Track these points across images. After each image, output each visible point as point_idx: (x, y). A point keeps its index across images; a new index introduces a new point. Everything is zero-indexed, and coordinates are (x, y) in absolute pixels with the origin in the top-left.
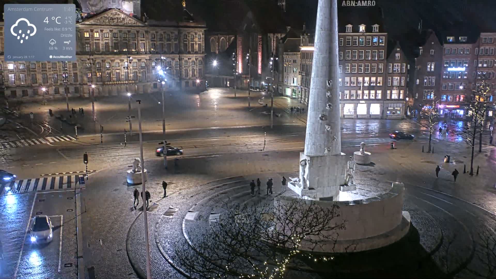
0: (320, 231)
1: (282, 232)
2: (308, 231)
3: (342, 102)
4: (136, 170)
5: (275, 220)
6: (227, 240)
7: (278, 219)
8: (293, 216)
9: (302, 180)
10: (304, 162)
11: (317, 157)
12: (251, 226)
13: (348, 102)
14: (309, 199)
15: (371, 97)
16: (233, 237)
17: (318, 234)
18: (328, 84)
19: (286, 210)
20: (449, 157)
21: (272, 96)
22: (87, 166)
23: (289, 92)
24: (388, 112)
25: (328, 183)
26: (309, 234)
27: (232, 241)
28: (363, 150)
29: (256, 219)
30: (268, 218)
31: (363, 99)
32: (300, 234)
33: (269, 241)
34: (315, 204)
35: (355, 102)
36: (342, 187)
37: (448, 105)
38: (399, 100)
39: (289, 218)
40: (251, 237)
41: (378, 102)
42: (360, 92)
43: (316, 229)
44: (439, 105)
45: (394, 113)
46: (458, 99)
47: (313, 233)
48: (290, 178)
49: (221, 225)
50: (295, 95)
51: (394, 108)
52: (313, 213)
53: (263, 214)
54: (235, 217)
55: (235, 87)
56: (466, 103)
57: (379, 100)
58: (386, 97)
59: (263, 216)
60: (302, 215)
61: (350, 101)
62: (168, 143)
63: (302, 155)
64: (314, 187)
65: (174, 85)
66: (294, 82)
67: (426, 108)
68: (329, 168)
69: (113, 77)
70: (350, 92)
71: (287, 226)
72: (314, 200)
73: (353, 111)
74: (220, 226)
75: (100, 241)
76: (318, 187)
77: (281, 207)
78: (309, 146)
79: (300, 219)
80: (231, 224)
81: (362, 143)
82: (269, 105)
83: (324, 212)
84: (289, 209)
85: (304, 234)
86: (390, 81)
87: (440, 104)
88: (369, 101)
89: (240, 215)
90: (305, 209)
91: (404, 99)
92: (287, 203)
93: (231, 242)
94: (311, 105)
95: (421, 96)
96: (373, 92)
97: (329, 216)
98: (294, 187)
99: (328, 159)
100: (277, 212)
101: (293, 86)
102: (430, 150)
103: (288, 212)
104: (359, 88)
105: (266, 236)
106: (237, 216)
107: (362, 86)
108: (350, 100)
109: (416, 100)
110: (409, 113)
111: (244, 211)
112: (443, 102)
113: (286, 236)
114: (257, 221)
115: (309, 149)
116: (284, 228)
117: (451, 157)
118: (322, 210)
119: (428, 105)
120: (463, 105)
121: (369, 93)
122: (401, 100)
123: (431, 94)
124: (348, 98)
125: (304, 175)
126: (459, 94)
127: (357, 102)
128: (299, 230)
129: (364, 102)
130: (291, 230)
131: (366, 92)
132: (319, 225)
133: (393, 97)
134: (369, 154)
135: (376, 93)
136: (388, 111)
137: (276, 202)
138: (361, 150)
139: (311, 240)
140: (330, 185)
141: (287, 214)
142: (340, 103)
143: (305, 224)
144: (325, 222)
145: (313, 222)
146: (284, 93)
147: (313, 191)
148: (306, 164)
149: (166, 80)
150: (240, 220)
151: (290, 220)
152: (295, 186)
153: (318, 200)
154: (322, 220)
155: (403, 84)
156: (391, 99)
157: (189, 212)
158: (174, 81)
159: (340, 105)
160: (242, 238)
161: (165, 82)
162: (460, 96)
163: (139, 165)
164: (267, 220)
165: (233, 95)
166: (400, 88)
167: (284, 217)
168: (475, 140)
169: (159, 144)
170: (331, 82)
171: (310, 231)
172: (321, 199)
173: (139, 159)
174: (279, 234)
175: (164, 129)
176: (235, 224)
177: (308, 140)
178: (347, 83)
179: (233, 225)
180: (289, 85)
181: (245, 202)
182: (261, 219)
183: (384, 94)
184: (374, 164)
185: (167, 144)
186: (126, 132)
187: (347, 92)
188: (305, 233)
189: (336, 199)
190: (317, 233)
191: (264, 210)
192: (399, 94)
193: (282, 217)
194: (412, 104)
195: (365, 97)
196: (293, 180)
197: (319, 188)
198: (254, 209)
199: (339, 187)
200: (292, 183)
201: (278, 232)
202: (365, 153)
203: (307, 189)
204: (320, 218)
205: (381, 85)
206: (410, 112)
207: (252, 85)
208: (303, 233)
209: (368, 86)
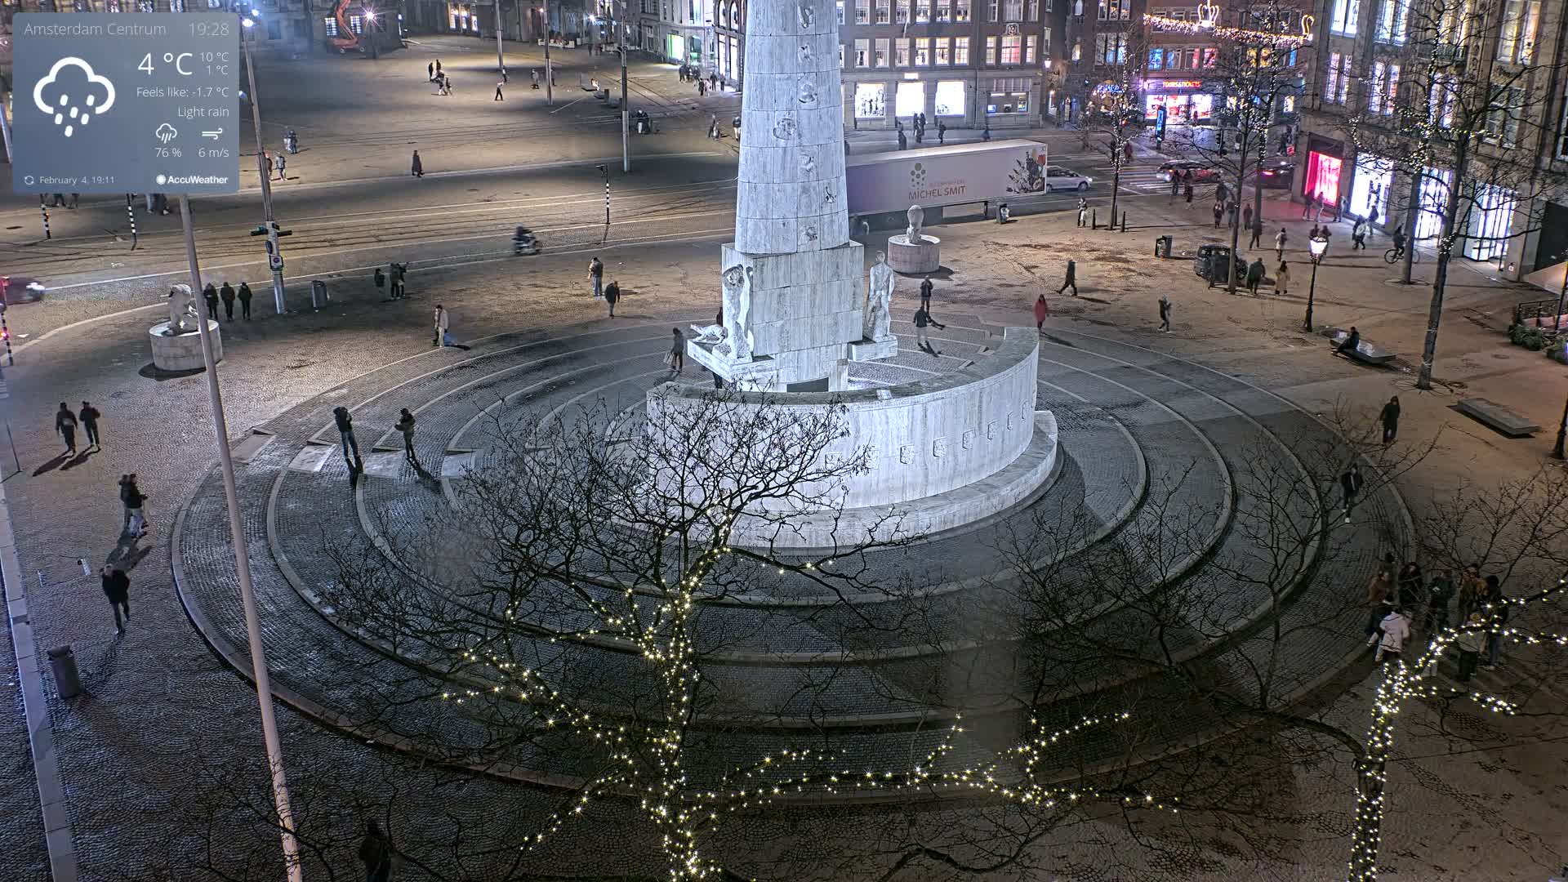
0: (791, 483)
1: (676, 495)
2: (754, 487)
3: (848, 77)
4: (182, 324)
5: (653, 458)
6: (504, 530)
7: (662, 456)
8: (708, 443)
9: (731, 332)
10: (736, 276)
11: (777, 255)
12: (579, 484)
13: (867, 76)
14: (755, 389)
15: (940, 61)
16: (524, 522)
17: (787, 494)
18: (801, 20)
19: (684, 427)
20: (1168, 240)
21: (623, 62)
22: (4, 321)
23: (677, 47)
24: (990, 108)
25: (813, 339)
26: (758, 495)
27: (520, 531)
28: (916, 231)
29: (592, 459)
30: (630, 455)
31: (912, 67)
32: (732, 497)
33: (637, 525)
34: (773, 403)
35: (887, 76)
36: (854, 347)
37: (1168, 79)
38: (1023, 65)
39: (695, 452)
40: (579, 515)
41: (958, 73)
42: (903, 43)
43: (780, 480)
44: (1141, 81)
45: (1008, 110)
46: (1195, 61)
47: (772, 491)
48: (694, 327)
49: (484, 482)
50: (699, 59)
51: (1008, 94)
52: (770, 432)
53: (613, 443)
54: (528, 458)
55: (499, 34)
56: (1220, 73)
57: (962, 68)
58: (984, 59)
59: (614, 450)
60: (735, 440)
61: (873, 73)
62: (283, 229)
63: (729, 251)
64: (768, 353)
65: (286, 34)
66: (692, 15)
67: (1103, 90)
68: (814, 291)
69: (62, 6)
70: (873, 44)
71: (691, 476)
72: (770, 391)
73: (883, 105)
74: (480, 488)
75: (80, 563)
76: (782, 351)
77: (668, 420)
78: (750, 224)
79: (731, 451)
80: (513, 480)
81: (914, 207)
82: (616, 92)
83: (802, 426)
84: (696, 423)
85: (745, 496)
86: (996, 5)
87: (1145, 79)
88: (932, 76)
89: (541, 453)
90: (743, 420)
91: (1039, 64)
92: (686, 406)
93: (518, 536)
94: (750, 88)
95: (1089, 52)
96: (942, 43)
97: (818, 438)
98: (707, 354)
99: (809, 262)
100: (659, 437)
101: (691, 28)
102: (1114, 222)
103: (691, 434)
104: (898, 30)
105: (628, 510)
106: (532, 454)
107: (908, 20)
108: (873, 68)
109: (1072, 67)
110: (1052, 110)
111: (554, 437)
112: (1154, 71)
113: (690, 505)
114: (598, 466)
115: (750, 233)
116: (682, 482)
117: (1174, 244)
118: (796, 421)
119: (1108, 82)
120: (1212, 80)
121: (932, 48)
122: (1030, 66)
123: (1117, 46)
124: (866, 64)
125: (735, 316)
126: (1201, 45)
127: (895, 76)
128: (728, 484)
129: (915, 76)
130: (702, 485)
131: (923, 43)
132: (787, 466)
133: (1005, 60)
134: (936, 240)
135: (952, 46)
136: (989, 103)
137: (654, 403)
138: (910, 229)
139: (767, 512)
140: (817, 344)
141: (689, 437)
142: (843, 82)
143: (745, 466)
144: (807, 457)
145: (769, 459)
146: (661, 49)
147: (767, 364)
148: (741, 280)
149: (255, 13)
150: (542, 465)
151: (700, 459)
152: (710, 351)
153: (783, 389)
154: (796, 450)
155: (1034, 16)
156: (998, 65)
157: (375, 451)
158: (282, 15)
159: (842, 89)
160: (553, 520)
161: (254, 19)
162: (1202, 52)
163: (190, 308)
164: (629, 462)
165: (494, 62)
166: (1025, 28)
167: (680, 448)
168: (1244, 187)
169: (254, 234)
170: (812, 13)
171: (761, 486)
172: (791, 387)
173: (188, 289)
174: (667, 501)
175: (266, 186)
176: (527, 482)
177: (744, 205)
178: (863, 14)
179: (521, 483)
180: (676, 22)
181: (556, 411)
182: (611, 459)
183: (977, 51)
184: (952, 273)
185: (280, 235)
186: (133, 196)
187: (862, 44)
188: (748, 493)
189: (839, 385)
190: (783, 490)
191: (617, 434)
192: (1024, 47)
193: (674, 450)
194: (1063, 78)
195: (918, 62)
196: (705, 331)
197: (784, 355)
198: (584, 429)
199: (845, 346)
200: (700, 344)
201: (664, 497)
202: (924, 237)
203: (748, 359)
204: (791, 445)
205: (968, 18)
206: (1057, 105)
207: (556, 29)
208: (740, 492)
209: (928, 25)
